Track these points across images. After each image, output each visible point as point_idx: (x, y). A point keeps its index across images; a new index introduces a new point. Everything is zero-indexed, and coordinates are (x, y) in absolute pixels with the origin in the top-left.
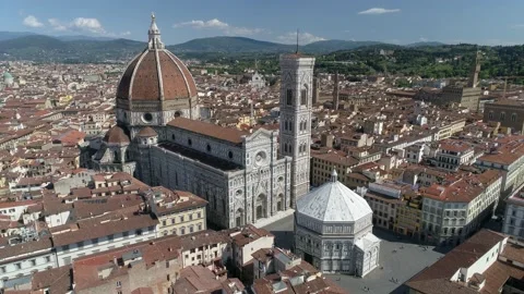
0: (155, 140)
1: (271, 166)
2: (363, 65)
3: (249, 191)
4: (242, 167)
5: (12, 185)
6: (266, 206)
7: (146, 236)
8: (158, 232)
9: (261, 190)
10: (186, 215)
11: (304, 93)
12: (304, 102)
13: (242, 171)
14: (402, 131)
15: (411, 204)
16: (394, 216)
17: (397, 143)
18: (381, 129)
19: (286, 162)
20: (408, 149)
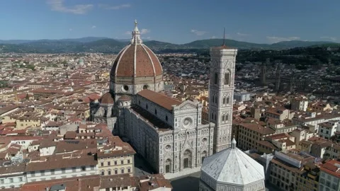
0: (129, 104)
1: (196, 129)
2: (311, 59)
3: (177, 147)
4: (172, 128)
5: (43, 125)
6: (191, 159)
7: (88, 172)
8: (97, 170)
9: (187, 147)
10: (119, 160)
11: (227, 76)
12: (227, 82)
13: (171, 131)
14: (325, 109)
15: (309, 175)
16: (294, 183)
17: (313, 119)
18: (306, 107)
19: (209, 128)
20: (321, 125)
